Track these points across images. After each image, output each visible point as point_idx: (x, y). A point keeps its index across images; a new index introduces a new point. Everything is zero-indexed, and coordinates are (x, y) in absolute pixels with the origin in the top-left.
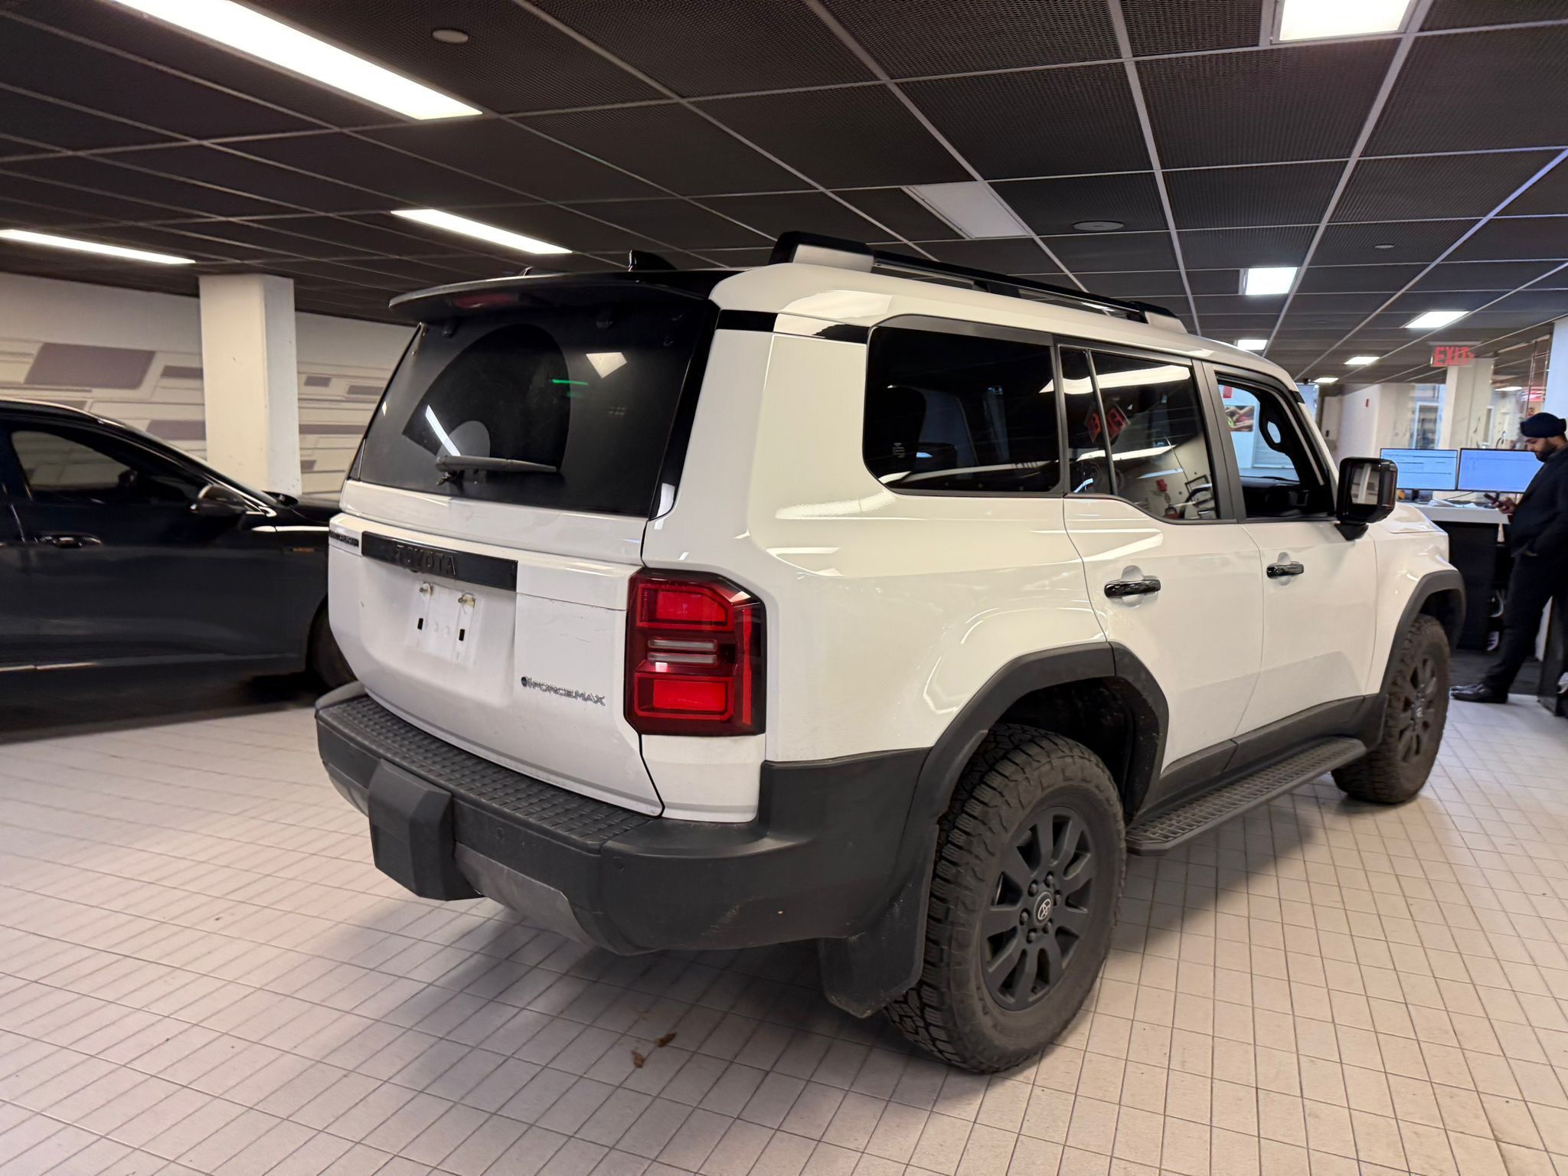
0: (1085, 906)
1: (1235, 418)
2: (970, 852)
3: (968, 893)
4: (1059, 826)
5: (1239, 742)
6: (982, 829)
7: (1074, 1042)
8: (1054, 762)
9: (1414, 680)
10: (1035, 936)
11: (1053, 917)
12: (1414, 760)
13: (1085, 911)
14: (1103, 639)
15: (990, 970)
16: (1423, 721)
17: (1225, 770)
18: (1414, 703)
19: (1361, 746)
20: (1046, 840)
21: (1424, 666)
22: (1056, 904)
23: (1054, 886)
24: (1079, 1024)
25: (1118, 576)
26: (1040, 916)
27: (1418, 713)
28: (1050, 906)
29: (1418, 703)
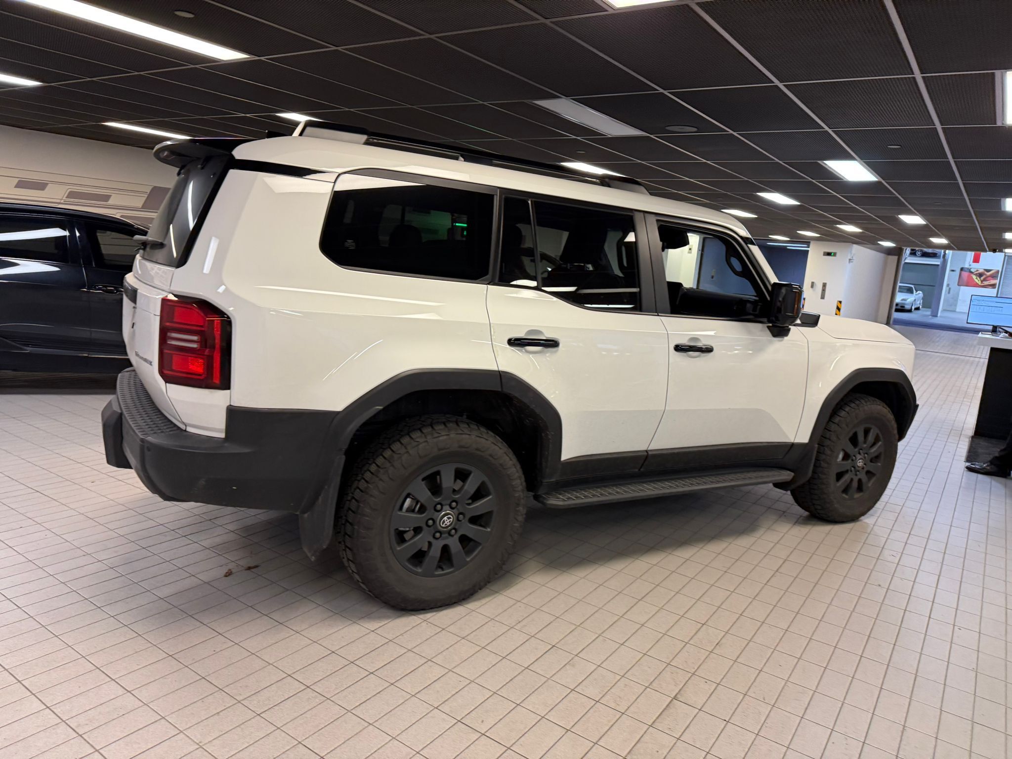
0: (489, 528)
1: (982, 278)
2: (377, 477)
3: (373, 499)
5: (650, 453)
6: (388, 465)
7: (472, 605)
8: (452, 436)
9: (854, 440)
10: (441, 536)
11: (456, 527)
12: (857, 496)
13: (489, 530)
14: (496, 369)
15: (398, 549)
16: (865, 470)
17: (642, 470)
18: (854, 456)
19: (786, 476)
20: (448, 480)
21: (867, 432)
22: (458, 520)
23: (458, 510)
24: (484, 597)
25: (521, 334)
26: (443, 524)
27: (860, 463)
28: (451, 520)
29: (859, 457)
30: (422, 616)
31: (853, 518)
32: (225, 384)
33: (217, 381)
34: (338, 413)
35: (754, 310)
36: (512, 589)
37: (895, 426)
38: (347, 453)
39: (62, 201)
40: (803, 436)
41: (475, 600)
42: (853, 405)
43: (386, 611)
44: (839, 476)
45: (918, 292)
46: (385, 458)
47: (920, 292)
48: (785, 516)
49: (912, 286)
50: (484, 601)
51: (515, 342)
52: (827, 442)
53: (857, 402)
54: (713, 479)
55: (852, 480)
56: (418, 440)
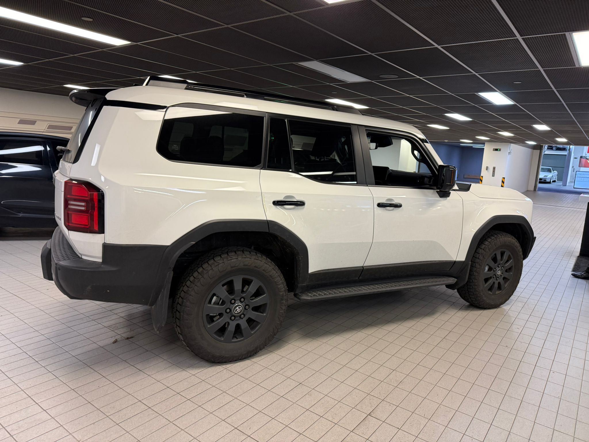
0: (265, 313)
2: (194, 284)
3: (191, 297)
4: (246, 282)
5: (365, 268)
6: (200, 276)
7: (255, 360)
8: (240, 259)
9: (495, 260)
10: (235, 319)
11: (245, 313)
12: (497, 292)
13: (265, 315)
14: (265, 219)
15: (209, 326)
16: (502, 277)
17: (360, 278)
18: (495, 268)
19: (452, 281)
20: (238, 286)
21: (502, 254)
22: (245, 309)
23: (245, 303)
24: (263, 355)
25: (281, 198)
26: (236, 312)
27: (499, 273)
28: (241, 309)
29: (498, 269)
30: (224, 366)
31: (496, 306)
32: (101, 230)
33: (96, 228)
34: (168, 246)
35: (429, 182)
36: (281, 350)
37: (521, 250)
38: (174, 270)
39: (45, 131)
40: (461, 257)
41: (258, 356)
42: (493, 238)
43: (203, 363)
44: (486, 280)
45: (554, 171)
46: (198, 272)
47: (556, 171)
48: (454, 305)
49: (551, 168)
50: (263, 357)
51: (277, 203)
52: (477, 260)
53: (496, 236)
54: (405, 283)
55: (494, 283)
56: (218, 262)
